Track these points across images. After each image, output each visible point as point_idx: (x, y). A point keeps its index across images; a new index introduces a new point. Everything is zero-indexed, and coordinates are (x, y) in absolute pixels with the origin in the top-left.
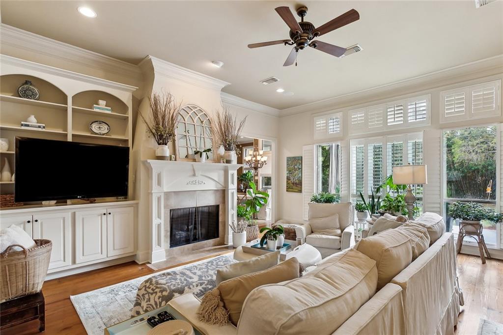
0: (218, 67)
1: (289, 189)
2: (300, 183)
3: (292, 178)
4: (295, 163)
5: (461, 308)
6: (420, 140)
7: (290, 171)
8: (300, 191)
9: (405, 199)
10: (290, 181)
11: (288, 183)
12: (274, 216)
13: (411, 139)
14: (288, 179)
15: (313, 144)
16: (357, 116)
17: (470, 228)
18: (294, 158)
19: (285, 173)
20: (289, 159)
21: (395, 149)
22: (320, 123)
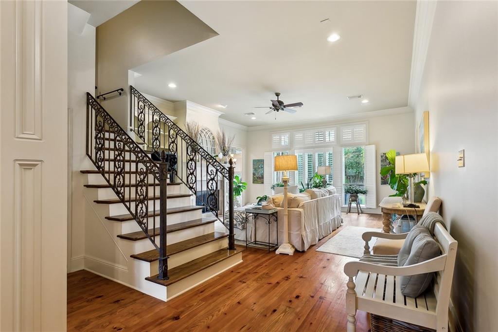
0: (224, 107)
1: (255, 181)
2: (262, 177)
3: (256, 174)
4: (259, 164)
5: (342, 224)
6: (331, 152)
7: (255, 169)
8: (263, 183)
9: (322, 182)
10: (255, 176)
11: (254, 178)
12: (244, 201)
13: (328, 151)
14: (254, 174)
15: (271, 151)
16: (299, 136)
17: (353, 198)
18: (259, 161)
19: (251, 171)
20: (254, 161)
21: (320, 156)
22: (276, 138)
